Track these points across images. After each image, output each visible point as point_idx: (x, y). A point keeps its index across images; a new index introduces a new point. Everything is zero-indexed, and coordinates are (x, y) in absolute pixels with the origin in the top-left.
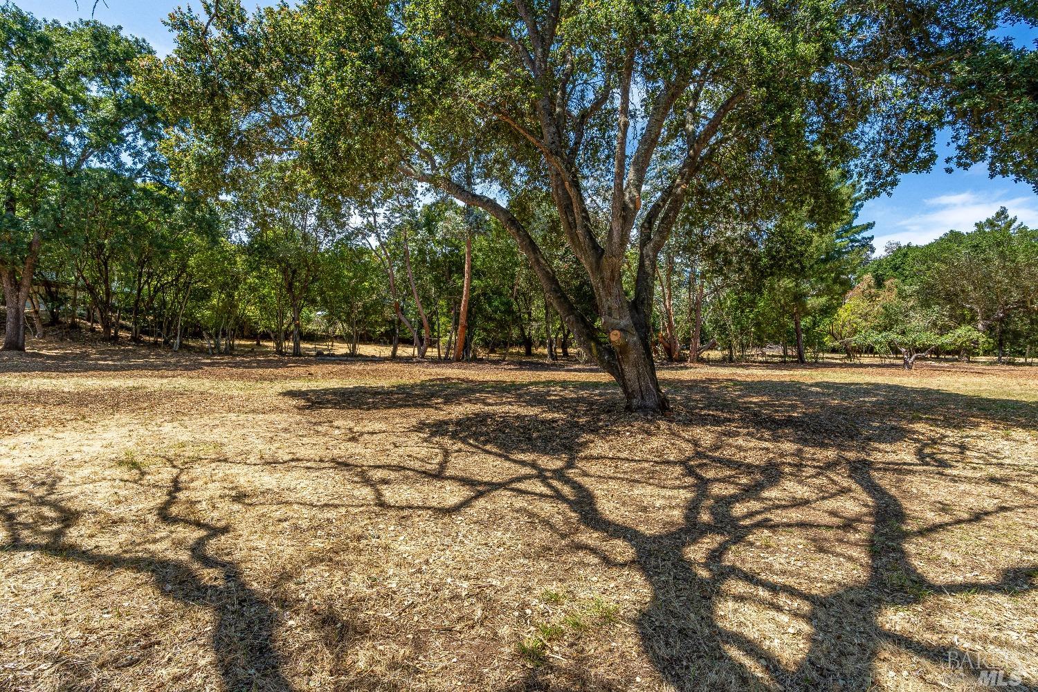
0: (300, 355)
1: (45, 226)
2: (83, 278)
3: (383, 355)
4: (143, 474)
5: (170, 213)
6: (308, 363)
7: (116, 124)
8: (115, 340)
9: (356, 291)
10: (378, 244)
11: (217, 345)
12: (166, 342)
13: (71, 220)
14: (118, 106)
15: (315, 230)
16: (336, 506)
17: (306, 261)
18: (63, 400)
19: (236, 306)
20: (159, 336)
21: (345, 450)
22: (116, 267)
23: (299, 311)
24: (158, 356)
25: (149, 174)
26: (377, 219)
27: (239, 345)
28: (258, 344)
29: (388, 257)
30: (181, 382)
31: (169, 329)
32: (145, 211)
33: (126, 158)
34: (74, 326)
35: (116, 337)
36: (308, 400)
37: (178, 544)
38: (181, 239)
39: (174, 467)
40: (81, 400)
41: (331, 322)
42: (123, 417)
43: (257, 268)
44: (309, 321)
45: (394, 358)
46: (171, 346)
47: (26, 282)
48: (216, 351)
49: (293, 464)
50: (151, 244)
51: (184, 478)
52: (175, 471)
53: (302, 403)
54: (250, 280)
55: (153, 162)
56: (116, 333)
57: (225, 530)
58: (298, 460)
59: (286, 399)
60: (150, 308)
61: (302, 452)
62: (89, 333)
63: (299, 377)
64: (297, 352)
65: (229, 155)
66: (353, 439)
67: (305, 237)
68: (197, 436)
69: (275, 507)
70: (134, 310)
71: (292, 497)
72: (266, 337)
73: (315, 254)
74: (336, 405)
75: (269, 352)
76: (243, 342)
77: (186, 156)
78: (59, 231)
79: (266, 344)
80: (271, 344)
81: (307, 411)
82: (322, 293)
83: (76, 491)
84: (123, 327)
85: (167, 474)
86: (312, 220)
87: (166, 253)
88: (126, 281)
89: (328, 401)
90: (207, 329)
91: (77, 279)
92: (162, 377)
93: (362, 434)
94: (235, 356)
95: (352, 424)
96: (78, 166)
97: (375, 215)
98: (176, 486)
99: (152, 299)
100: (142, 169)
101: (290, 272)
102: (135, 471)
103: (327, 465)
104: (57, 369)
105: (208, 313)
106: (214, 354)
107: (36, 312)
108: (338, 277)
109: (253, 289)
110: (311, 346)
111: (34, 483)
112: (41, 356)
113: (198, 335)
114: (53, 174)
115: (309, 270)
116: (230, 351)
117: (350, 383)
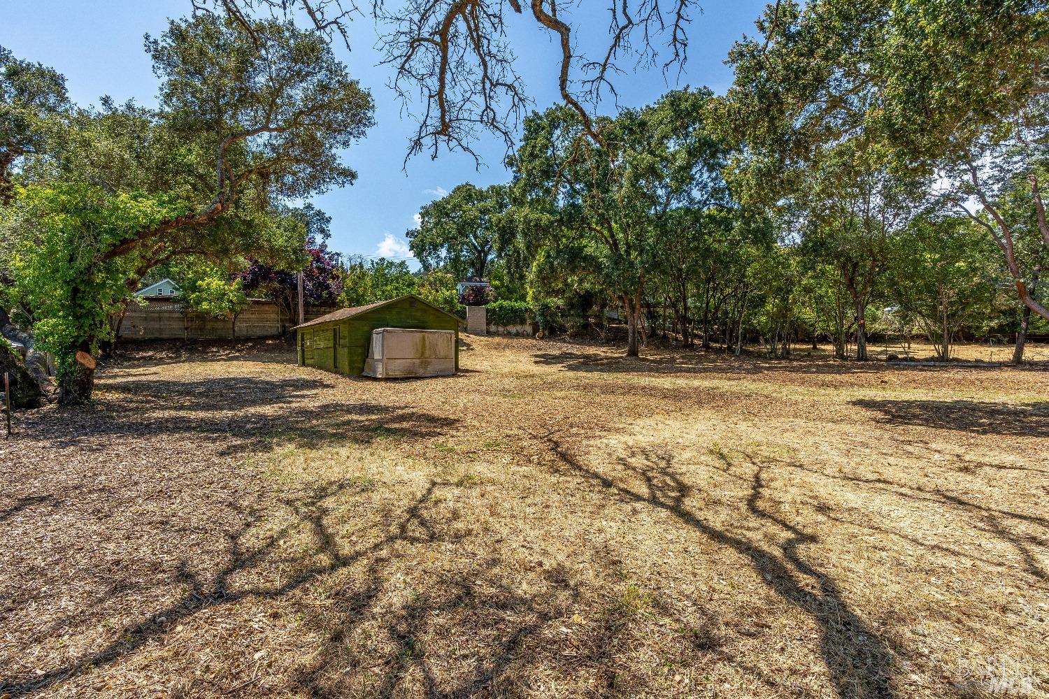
0: (867, 360)
1: (648, 262)
2: (670, 298)
3: (995, 359)
4: (729, 465)
5: (729, 230)
6: (878, 368)
7: (688, 167)
8: (691, 347)
9: (944, 277)
10: (981, 207)
11: (774, 350)
12: (729, 348)
13: (662, 254)
14: (689, 153)
15: (882, 211)
16: (955, 553)
17: (871, 250)
18: (665, 395)
19: (791, 310)
20: (724, 342)
21: (956, 482)
22: (690, 287)
23: (864, 308)
24: (724, 360)
25: (713, 201)
26: (979, 174)
27: (795, 349)
28: (815, 348)
29: (1000, 222)
30: (748, 384)
31: (731, 335)
32: (710, 234)
33: (696, 194)
34: (665, 336)
35: (692, 344)
36: (887, 412)
37: (770, 538)
38: (738, 252)
39: (754, 463)
40: (676, 395)
41: (905, 319)
42: (707, 412)
43: (813, 268)
44: (875, 319)
45: (1017, 363)
46: (733, 351)
47: (638, 306)
48: (772, 355)
49: (881, 485)
50: (714, 262)
51: (764, 476)
52: (756, 468)
53: (880, 415)
54: (804, 282)
55: (715, 190)
56: (692, 341)
57: (813, 539)
58: (885, 482)
59: (858, 408)
60: (715, 318)
61: (888, 473)
62: (674, 343)
63: (870, 385)
64: (862, 356)
65: (785, 159)
66: (966, 470)
67: (868, 223)
68: (770, 438)
69: (866, 531)
70: (704, 321)
71: (886, 524)
72: (824, 339)
73: (883, 239)
74: (927, 422)
75: (829, 356)
76: (797, 346)
77: (746, 174)
78: (656, 265)
79: (822, 347)
80: (830, 348)
81: (888, 426)
82: (892, 284)
83: (684, 469)
84: (697, 336)
85: (748, 470)
86: (876, 201)
87: (727, 268)
88: (698, 296)
89: (915, 416)
90: (764, 335)
91: (666, 299)
92: (729, 379)
93: (980, 465)
94: (791, 360)
95: (961, 451)
96: (664, 211)
97: (974, 170)
98: (758, 483)
99: (717, 309)
100: (707, 199)
101: (850, 266)
102: (722, 461)
103: (928, 496)
104: (657, 371)
105: (763, 319)
106: (771, 359)
107: (643, 327)
108: (917, 262)
109: (808, 290)
110: (879, 349)
111: (658, 456)
112: (648, 360)
113: (755, 341)
114: (650, 222)
115: (874, 260)
116: (786, 355)
117: (946, 395)
